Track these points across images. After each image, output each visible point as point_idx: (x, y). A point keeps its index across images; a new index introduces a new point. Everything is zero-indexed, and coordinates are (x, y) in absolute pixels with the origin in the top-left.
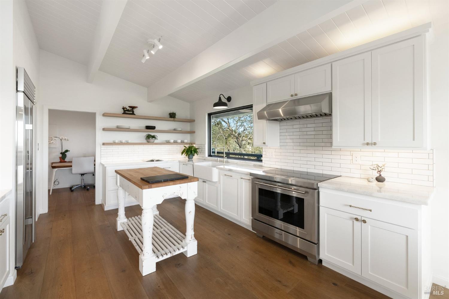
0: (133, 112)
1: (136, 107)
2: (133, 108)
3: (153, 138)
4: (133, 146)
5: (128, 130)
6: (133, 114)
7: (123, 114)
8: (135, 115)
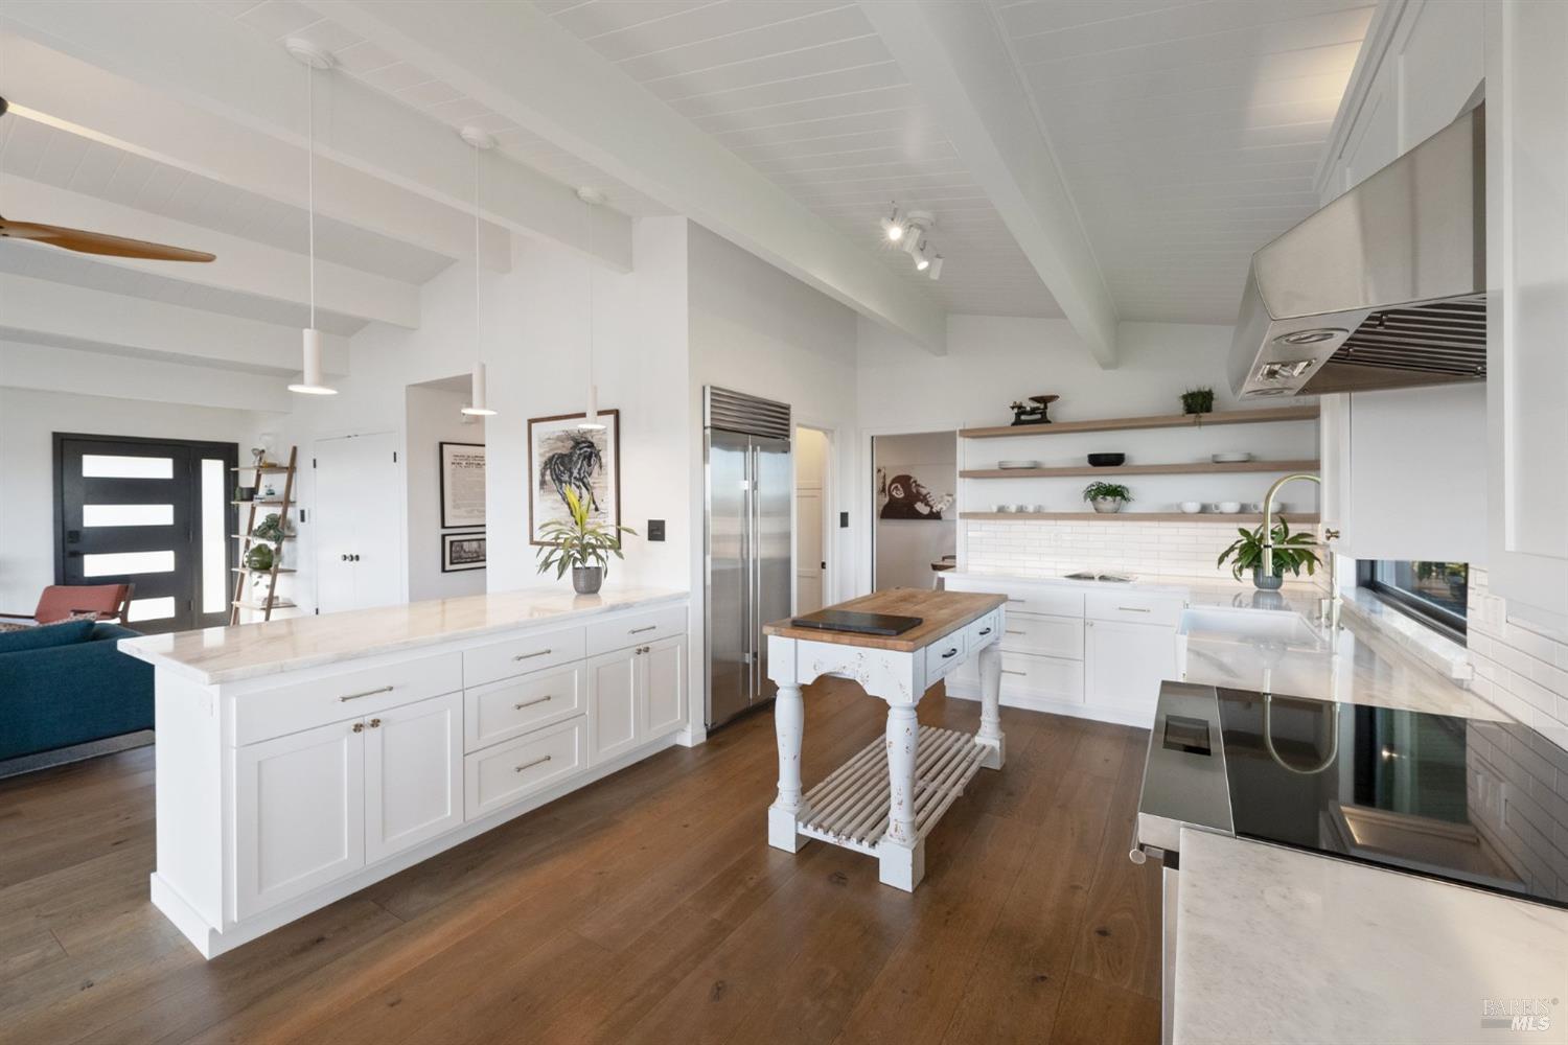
0: (1044, 414)
1: (1053, 398)
2: (1045, 400)
3: (1118, 498)
4: (1052, 522)
5: (1034, 471)
6: (1044, 420)
7: (1013, 424)
8: (1049, 422)
